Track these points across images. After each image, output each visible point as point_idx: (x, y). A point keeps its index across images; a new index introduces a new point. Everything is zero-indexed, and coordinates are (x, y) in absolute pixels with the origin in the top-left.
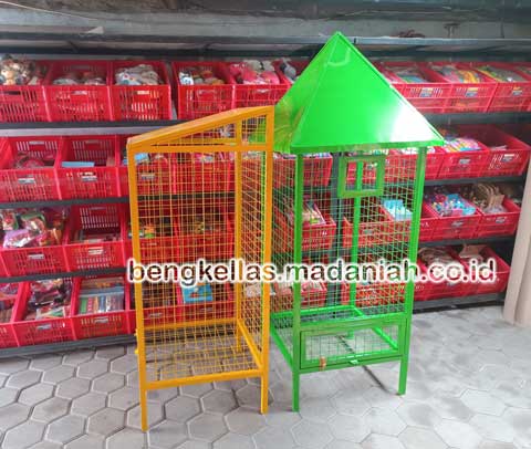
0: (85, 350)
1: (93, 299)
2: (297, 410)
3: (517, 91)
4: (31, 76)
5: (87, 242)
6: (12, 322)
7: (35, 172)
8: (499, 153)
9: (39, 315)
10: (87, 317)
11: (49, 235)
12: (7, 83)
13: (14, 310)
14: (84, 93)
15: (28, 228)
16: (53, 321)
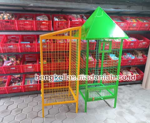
0: (26, 95)
2: (86, 112)
3: (147, 25)
4: (12, 17)
5: (27, 64)
6: (6, 87)
7: (13, 44)
8: (142, 42)
9: (13, 85)
10: (27, 86)
11: (17, 62)
12: (6, 19)
13: (6, 83)
14: (27, 22)
15: (11, 60)
16: (17, 87)
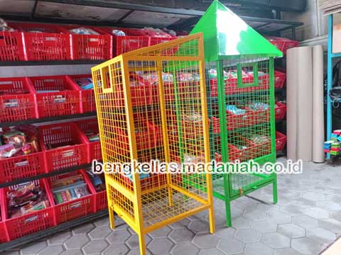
1: (65, 192)
2: (230, 226)
9: (24, 211)
15: (12, 143)
